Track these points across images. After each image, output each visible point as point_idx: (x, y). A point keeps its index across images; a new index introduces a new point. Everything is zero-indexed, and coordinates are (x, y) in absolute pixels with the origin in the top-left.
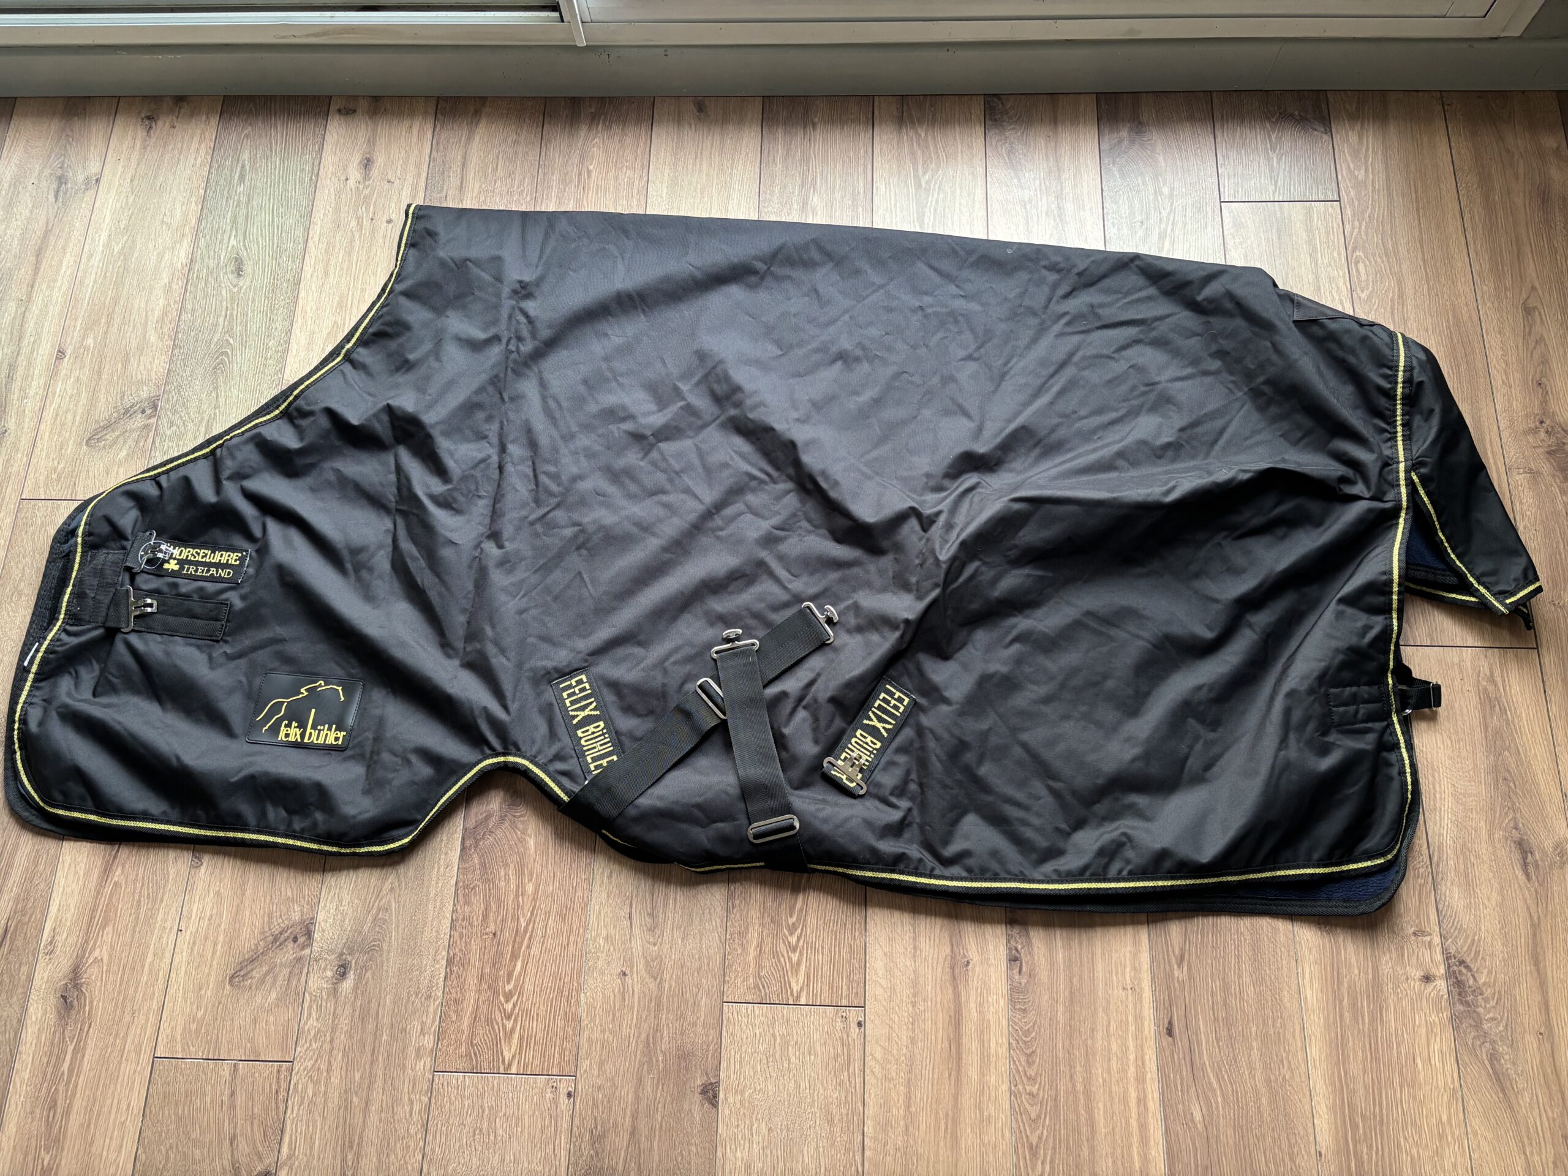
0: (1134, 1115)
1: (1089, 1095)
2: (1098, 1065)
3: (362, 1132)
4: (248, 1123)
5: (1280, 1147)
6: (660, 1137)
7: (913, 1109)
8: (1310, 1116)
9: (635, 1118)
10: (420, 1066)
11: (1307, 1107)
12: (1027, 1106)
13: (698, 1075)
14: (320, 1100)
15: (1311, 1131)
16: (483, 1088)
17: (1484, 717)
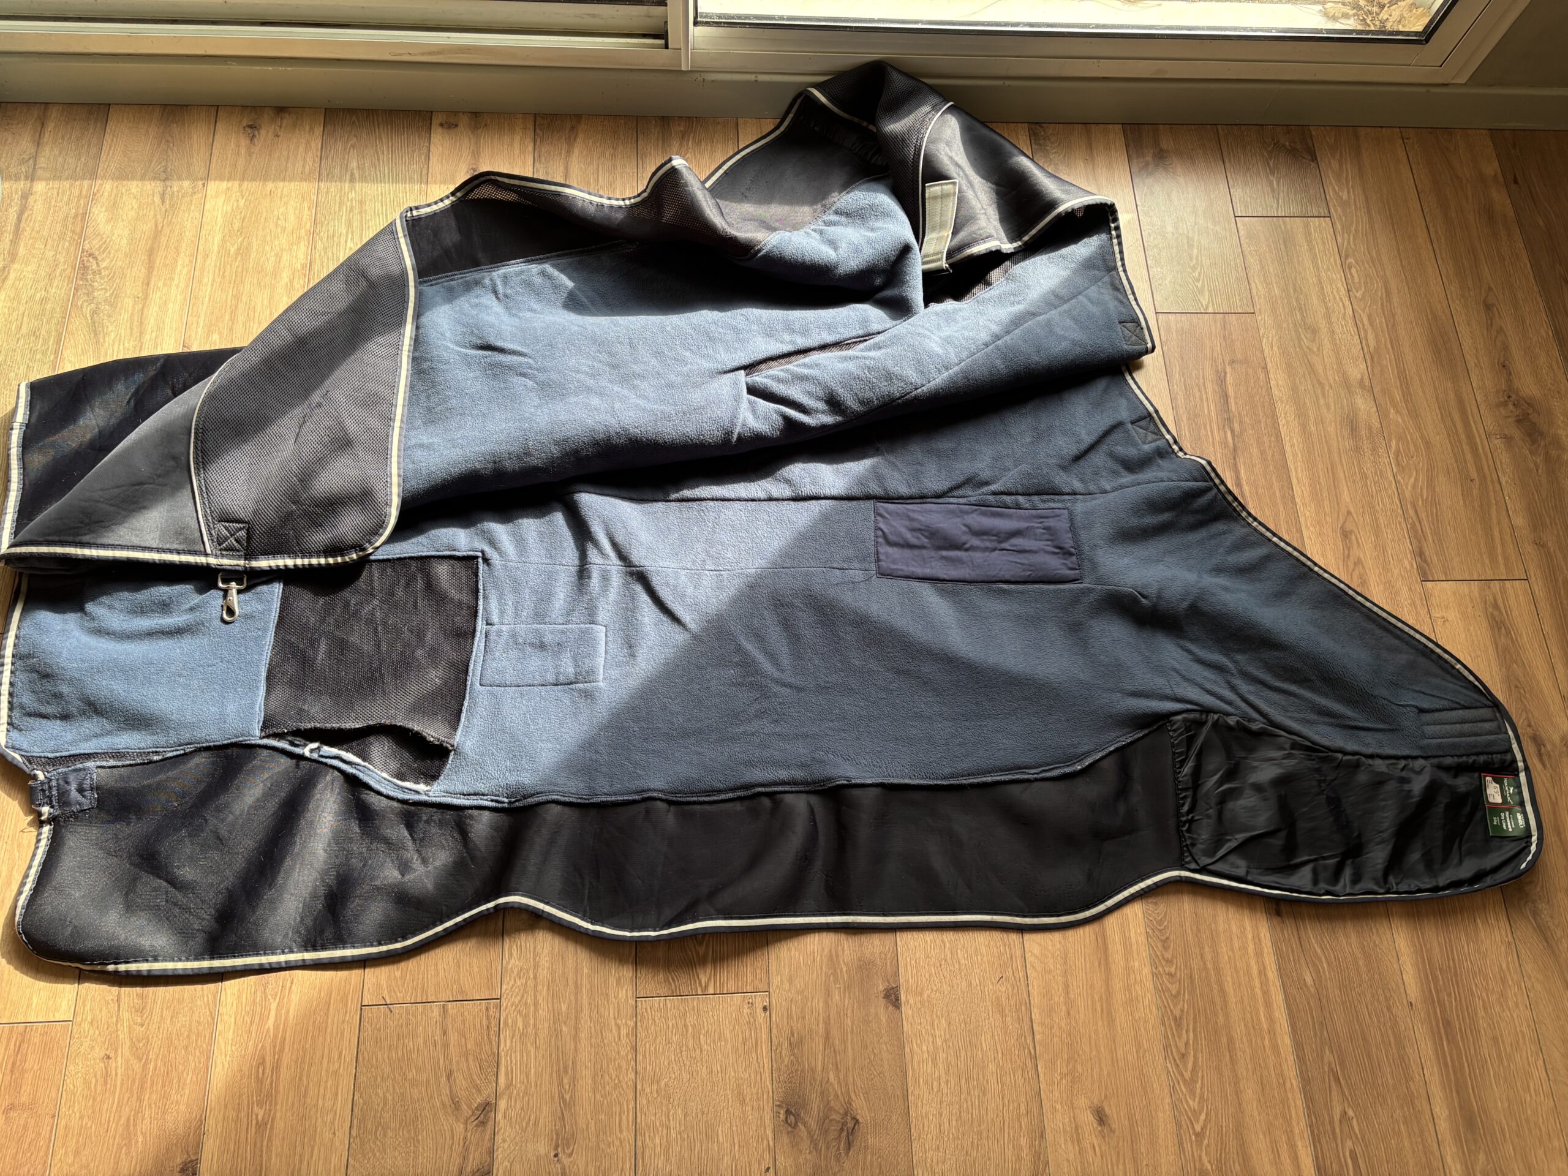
0: (1257, 984)
1: (1217, 969)
2: (1223, 945)
3: (575, 1057)
4: (463, 1059)
5: (1378, 1001)
6: (852, 1039)
7: (1072, 996)
8: (1399, 973)
9: (827, 1023)
10: (622, 994)
11: (1396, 966)
12: (1168, 984)
13: (880, 982)
14: (531, 1030)
15: (1401, 985)
16: (685, 1010)
17: (1494, 637)
